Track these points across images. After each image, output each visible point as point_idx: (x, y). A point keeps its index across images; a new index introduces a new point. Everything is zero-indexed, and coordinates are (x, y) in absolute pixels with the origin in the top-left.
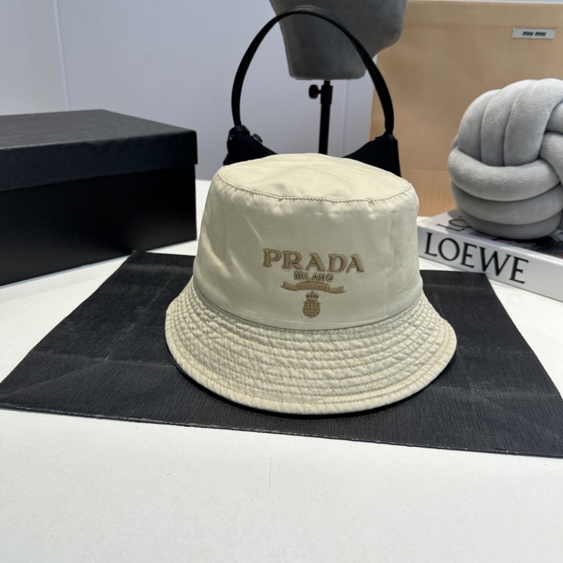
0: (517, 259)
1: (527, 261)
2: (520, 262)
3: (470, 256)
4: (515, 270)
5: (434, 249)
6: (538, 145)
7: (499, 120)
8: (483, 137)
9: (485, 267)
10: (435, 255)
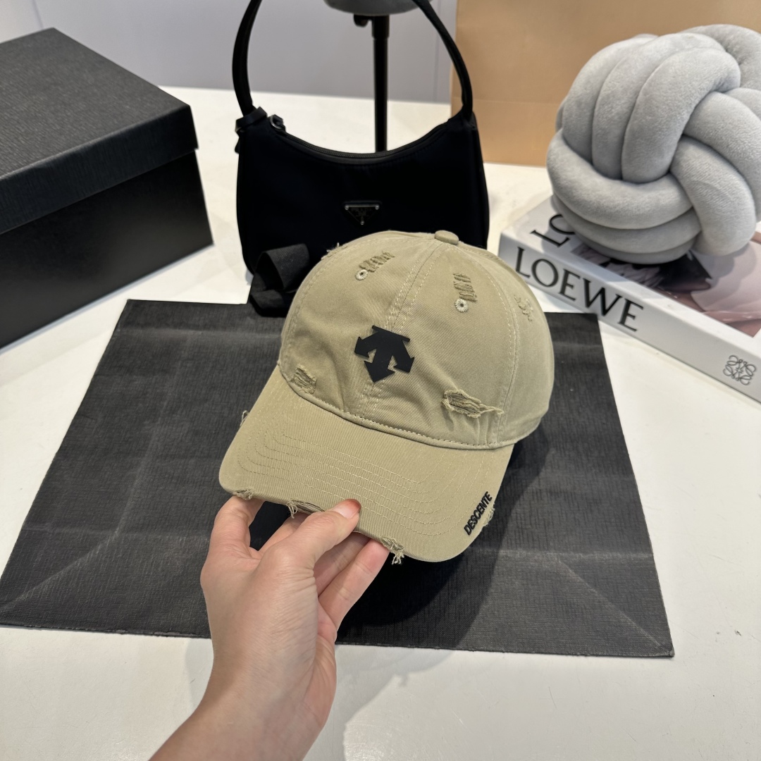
0: (629, 303)
1: (642, 307)
2: (632, 306)
3: (572, 286)
4: (626, 313)
5: (526, 268)
6: (667, 160)
7: (618, 114)
8: (594, 133)
9: (589, 303)
10: (528, 276)
